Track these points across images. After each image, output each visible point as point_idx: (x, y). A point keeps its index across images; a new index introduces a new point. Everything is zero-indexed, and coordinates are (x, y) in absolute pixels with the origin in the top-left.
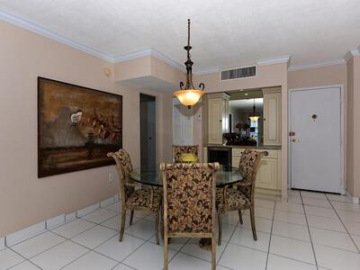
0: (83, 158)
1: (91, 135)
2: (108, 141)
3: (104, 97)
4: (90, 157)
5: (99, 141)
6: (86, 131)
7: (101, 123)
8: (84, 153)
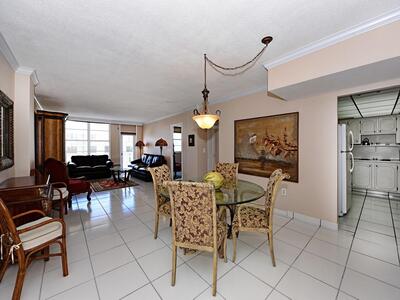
0: (257, 168)
1: (263, 152)
2: (278, 158)
3: (276, 120)
4: (262, 168)
5: (271, 157)
6: (259, 149)
7: (271, 142)
8: (258, 164)
